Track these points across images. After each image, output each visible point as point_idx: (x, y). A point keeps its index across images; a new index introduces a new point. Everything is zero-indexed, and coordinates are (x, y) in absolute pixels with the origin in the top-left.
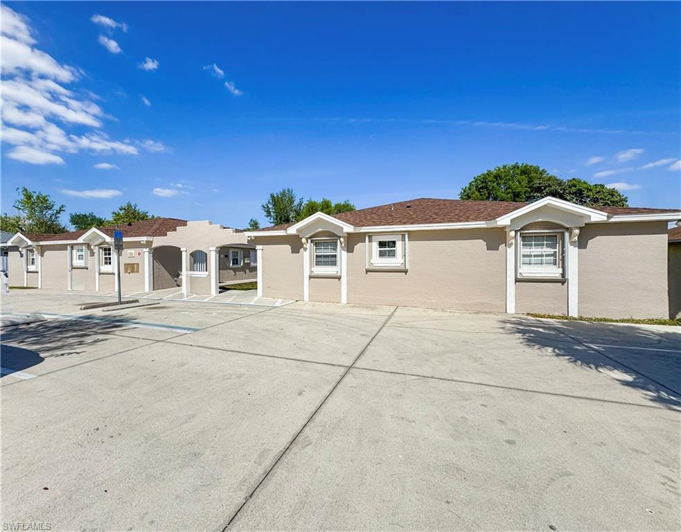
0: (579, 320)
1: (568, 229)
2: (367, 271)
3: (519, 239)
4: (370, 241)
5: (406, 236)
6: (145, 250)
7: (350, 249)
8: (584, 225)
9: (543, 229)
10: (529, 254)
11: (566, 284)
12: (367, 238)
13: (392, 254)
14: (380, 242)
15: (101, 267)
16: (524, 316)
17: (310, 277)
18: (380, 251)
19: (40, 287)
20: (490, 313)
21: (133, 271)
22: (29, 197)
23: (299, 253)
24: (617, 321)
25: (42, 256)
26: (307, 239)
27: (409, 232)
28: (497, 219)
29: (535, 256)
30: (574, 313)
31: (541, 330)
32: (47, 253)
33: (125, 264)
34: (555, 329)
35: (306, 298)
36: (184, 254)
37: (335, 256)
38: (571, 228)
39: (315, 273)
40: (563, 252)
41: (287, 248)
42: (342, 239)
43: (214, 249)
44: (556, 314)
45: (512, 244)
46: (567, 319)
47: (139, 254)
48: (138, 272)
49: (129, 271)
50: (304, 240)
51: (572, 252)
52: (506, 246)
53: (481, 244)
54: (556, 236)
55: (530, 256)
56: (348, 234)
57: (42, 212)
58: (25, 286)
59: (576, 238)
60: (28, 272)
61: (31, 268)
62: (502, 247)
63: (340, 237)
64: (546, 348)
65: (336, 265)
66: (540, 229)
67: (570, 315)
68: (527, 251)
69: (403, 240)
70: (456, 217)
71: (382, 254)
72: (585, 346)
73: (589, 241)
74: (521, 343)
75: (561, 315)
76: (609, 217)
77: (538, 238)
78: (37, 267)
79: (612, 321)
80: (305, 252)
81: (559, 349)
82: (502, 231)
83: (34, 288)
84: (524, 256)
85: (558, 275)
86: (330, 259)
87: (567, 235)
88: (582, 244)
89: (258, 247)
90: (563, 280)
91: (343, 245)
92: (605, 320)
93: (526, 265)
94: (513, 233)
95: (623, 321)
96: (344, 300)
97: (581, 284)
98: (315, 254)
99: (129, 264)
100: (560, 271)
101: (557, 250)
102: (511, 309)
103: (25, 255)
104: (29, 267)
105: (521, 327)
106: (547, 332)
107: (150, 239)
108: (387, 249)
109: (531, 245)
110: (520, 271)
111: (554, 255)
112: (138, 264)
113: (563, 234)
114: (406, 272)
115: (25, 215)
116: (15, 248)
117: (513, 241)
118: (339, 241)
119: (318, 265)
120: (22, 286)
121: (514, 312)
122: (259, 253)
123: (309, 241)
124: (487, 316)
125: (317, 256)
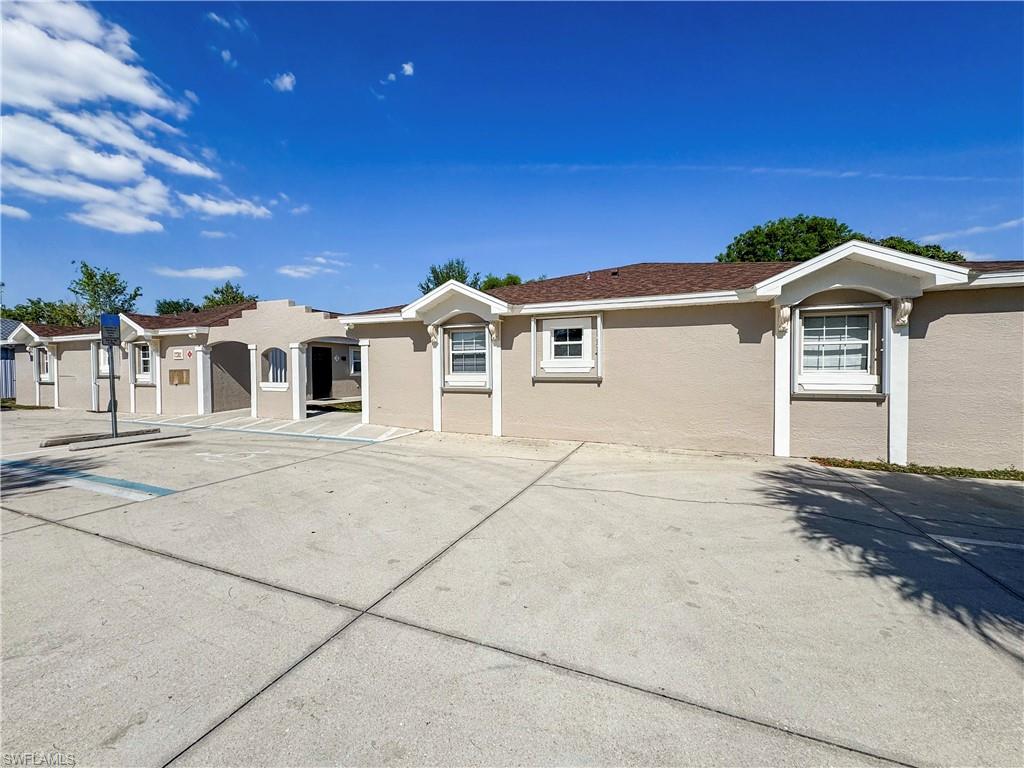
0: (911, 471)
1: (889, 302)
2: (535, 381)
3: (798, 321)
4: (539, 329)
5: (599, 320)
6: (197, 348)
7: (506, 344)
8: (921, 295)
9: (842, 304)
10: (816, 349)
11: (885, 404)
12: (533, 323)
13: (577, 351)
14: (556, 331)
15: (138, 376)
16: (807, 464)
17: (444, 392)
18: (556, 346)
19: (56, 406)
20: (746, 455)
21: (181, 382)
22: (90, 276)
23: (425, 350)
24: (984, 475)
25: (59, 358)
26: (436, 327)
27: (604, 313)
28: (758, 286)
29: (828, 353)
30: (899, 458)
31: (836, 496)
32: (65, 354)
33: (170, 371)
34: (866, 494)
35: (437, 427)
36: (253, 353)
37: (483, 355)
38: (895, 300)
39: (451, 384)
40: (881, 345)
41: (407, 342)
42: (491, 326)
43: (297, 345)
44: (867, 459)
45: (785, 331)
46: (887, 469)
47: (190, 354)
48: (188, 383)
49: (176, 382)
50: (430, 329)
51: (898, 346)
52: (774, 335)
53: (729, 332)
54: (867, 316)
55: (819, 353)
56: (502, 317)
57: (110, 297)
58: (38, 404)
59: (906, 319)
60: (41, 384)
61: (45, 377)
62: (767, 336)
63: (488, 323)
64: (846, 547)
65: (484, 370)
66: (838, 304)
67: (892, 462)
68: (813, 343)
69: (594, 327)
70: (688, 285)
71: (559, 352)
72: (934, 542)
73: (931, 324)
74: (793, 531)
75: (876, 461)
76: (971, 278)
77: (834, 321)
78: (52, 376)
79: (973, 473)
80: (434, 350)
81: (877, 552)
82: (767, 308)
83: (48, 408)
84: (807, 353)
85: (870, 388)
86: (474, 361)
87: (888, 312)
88: (916, 329)
89: (363, 342)
90: (880, 398)
91: (494, 336)
92: (961, 472)
93: (810, 370)
94: (786, 312)
95: (996, 474)
96: (497, 430)
97: (912, 404)
98: (452, 352)
99: (175, 371)
100: (875, 379)
101: (868, 342)
102: (783, 448)
103: (35, 358)
104: (42, 376)
105: (797, 489)
106: (848, 501)
107: (204, 330)
108: (568, 343)
109: (820, 333)
110: (799, 379)
111: (863, 350)
112: (188, 371)
113: (880, 311)
114: (599, 382)
115: (85, 301)
116: (21, 348)
117: (787, 326)
118: (487, 330)
119: (458, 371)
120: (32, 404)
121: (788, 455)
122: (364, 352)
123: (440, 330)
124: (738, 462)
125: (455, 357)
